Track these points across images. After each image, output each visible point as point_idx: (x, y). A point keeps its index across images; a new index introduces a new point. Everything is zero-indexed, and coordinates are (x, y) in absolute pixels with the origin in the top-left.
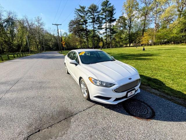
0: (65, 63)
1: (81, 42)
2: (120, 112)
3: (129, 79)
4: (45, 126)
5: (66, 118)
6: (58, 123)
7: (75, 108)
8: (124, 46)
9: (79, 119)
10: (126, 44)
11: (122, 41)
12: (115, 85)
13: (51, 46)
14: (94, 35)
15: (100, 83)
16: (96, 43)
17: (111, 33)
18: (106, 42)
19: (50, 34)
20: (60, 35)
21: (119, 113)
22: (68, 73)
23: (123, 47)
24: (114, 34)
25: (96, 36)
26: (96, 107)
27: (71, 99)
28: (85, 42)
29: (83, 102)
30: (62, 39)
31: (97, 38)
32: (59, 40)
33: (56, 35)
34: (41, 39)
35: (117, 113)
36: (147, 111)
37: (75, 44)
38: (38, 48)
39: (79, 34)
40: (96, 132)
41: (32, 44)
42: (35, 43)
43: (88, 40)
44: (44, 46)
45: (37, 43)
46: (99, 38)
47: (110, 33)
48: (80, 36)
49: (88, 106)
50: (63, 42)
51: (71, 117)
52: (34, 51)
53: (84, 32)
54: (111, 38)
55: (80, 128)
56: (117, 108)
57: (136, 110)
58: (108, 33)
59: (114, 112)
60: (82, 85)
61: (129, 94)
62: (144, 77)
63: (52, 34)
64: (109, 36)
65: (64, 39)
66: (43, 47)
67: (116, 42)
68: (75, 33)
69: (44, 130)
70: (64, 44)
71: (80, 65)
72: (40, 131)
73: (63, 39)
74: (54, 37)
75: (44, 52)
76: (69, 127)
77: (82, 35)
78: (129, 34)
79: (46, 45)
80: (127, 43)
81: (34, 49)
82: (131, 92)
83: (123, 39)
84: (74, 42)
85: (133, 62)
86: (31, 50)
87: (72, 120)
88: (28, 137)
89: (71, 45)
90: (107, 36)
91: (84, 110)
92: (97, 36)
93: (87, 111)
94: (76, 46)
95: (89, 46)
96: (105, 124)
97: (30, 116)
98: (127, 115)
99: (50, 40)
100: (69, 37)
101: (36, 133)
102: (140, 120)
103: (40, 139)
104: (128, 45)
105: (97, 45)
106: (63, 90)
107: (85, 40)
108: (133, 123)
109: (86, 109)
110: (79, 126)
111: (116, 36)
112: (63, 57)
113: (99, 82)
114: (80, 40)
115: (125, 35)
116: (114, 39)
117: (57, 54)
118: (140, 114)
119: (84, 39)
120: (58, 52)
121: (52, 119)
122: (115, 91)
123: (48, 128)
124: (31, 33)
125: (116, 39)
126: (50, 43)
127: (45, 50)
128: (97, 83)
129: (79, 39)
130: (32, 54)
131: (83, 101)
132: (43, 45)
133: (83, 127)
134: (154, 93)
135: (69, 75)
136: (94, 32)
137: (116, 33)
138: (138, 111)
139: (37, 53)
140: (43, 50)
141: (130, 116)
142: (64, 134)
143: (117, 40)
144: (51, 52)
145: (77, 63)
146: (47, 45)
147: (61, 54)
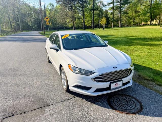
0: (46, 49)
1: (74, 18)
2: (102, 105)
3: (114, 68)
4: (18, 112)
5: (40, 108)
6: (31, 111)
7: (52, 99)
8: (143, 23)
9: (54, 109)
10: (146, 21)
11: (139, 16)
12: (95, 73)
13: (30, 23)
14: (94, 6)
15: (79, 71)
16: (97, 19)
17: (121, 4)
18: (113, 18)
19: (29, 6)
20: (43, 8)
21: (100, 107)
22: (50, 62)
23: (140, 26)
24: (126, 5)
25: (97, 9)
26: (76, 100)
27: (49, 90)
28: (79, 18)
29: (61, 94)
30: (45, 13)
31: (98, 12)
32: (42, 15)
33: (37, 7)
34: (16, 12)
35: (98, 106)
36: (134, 106)
37: (64, 21)
38: (11, 26)
39: (71, 6)
40: (69, 120)
41: (3, 21)
42: (8, 19)
43: (83, 15)
44: (20, 24)
45: (11, 20)
46: (101, 11)
47: (119, 3)
48: (72, 9)
49: (67, 98)
50: (46, 18)
51: (46, 107)
52: (6, 31)
53: (79, 3)
54: (120, 12)
55: (54, 117)
56: (99, 102)
57: (122, 105)
58: (115, 4)
59: (94, 105)
60: (62, 74)
61: (113, 86)
62: (152, 70)
63: (32, 5)
64: (118, 8)
65: (49, 14)
66: (18, 25)
67: (129, 18)
68: (65, 4)
69: (17, 115)
70: (47, 20)
71: (61, 51)
72: (13, 116)
73: (47, 13)
74: (35, 10)
75: (20, 32)
76: (43, 114)
77: (76, 7)
78: (151, 5)
79: (22, 22)
80: (147, 19)
81: (6, 28)
82: (116, 83)
83: (140, 12)
84: (63, 19)
85: (145, 50)
86: (2, 29)
87: (46, 110)
88: (3, 119)
89: (58, 22)
90: (114, 8)
91: (61, 102)
92: (99, 9)
93: (65, 103)
94: (66, 24)
95: (86, 24)
96: (81, 115)
97: (3, 103)
98: (109, 108)
99: (29, 14)
100: (56, 11)
101: (10, 117)
102: (121, 114)
103: (13, 121)
104: (149, 23)
105: (99, 22)
106: (41, 81)
107: (80, 15)
108: (112, 116)
109: (63, 100)
110: (53, 114)
111: (129, 8)
112: (44, 41)
113: (78, 69)
114: (72, 15)
115: (144, 7)
116: (126, 13)
117: (37, 35)
118: (125, 109)
119: (79, 13)
120: (39, 33)
121: (25, 107)
122: (95, 80)
123: (21, 114)
124: (2, 6)
125: (128, 13)
126: (29, 19)
127: (21, 30)
128: (76, 71)
129: (70, 13)
130: (4, 35)
131: (63, 93)
132: (19, 21)
133: (57, 116)
134: (156, 90)
135: (50, 64)
136: (94, 2)
137: (129, 3)
138: (123, 106)
139: (10, 33)
140: (18, 29)
141: (111, 110)
142: (37, 119)
143: (131, 14)
144: (30, 32)
145: (58, 48)
146: (25, 22)
147: (44, 35)
